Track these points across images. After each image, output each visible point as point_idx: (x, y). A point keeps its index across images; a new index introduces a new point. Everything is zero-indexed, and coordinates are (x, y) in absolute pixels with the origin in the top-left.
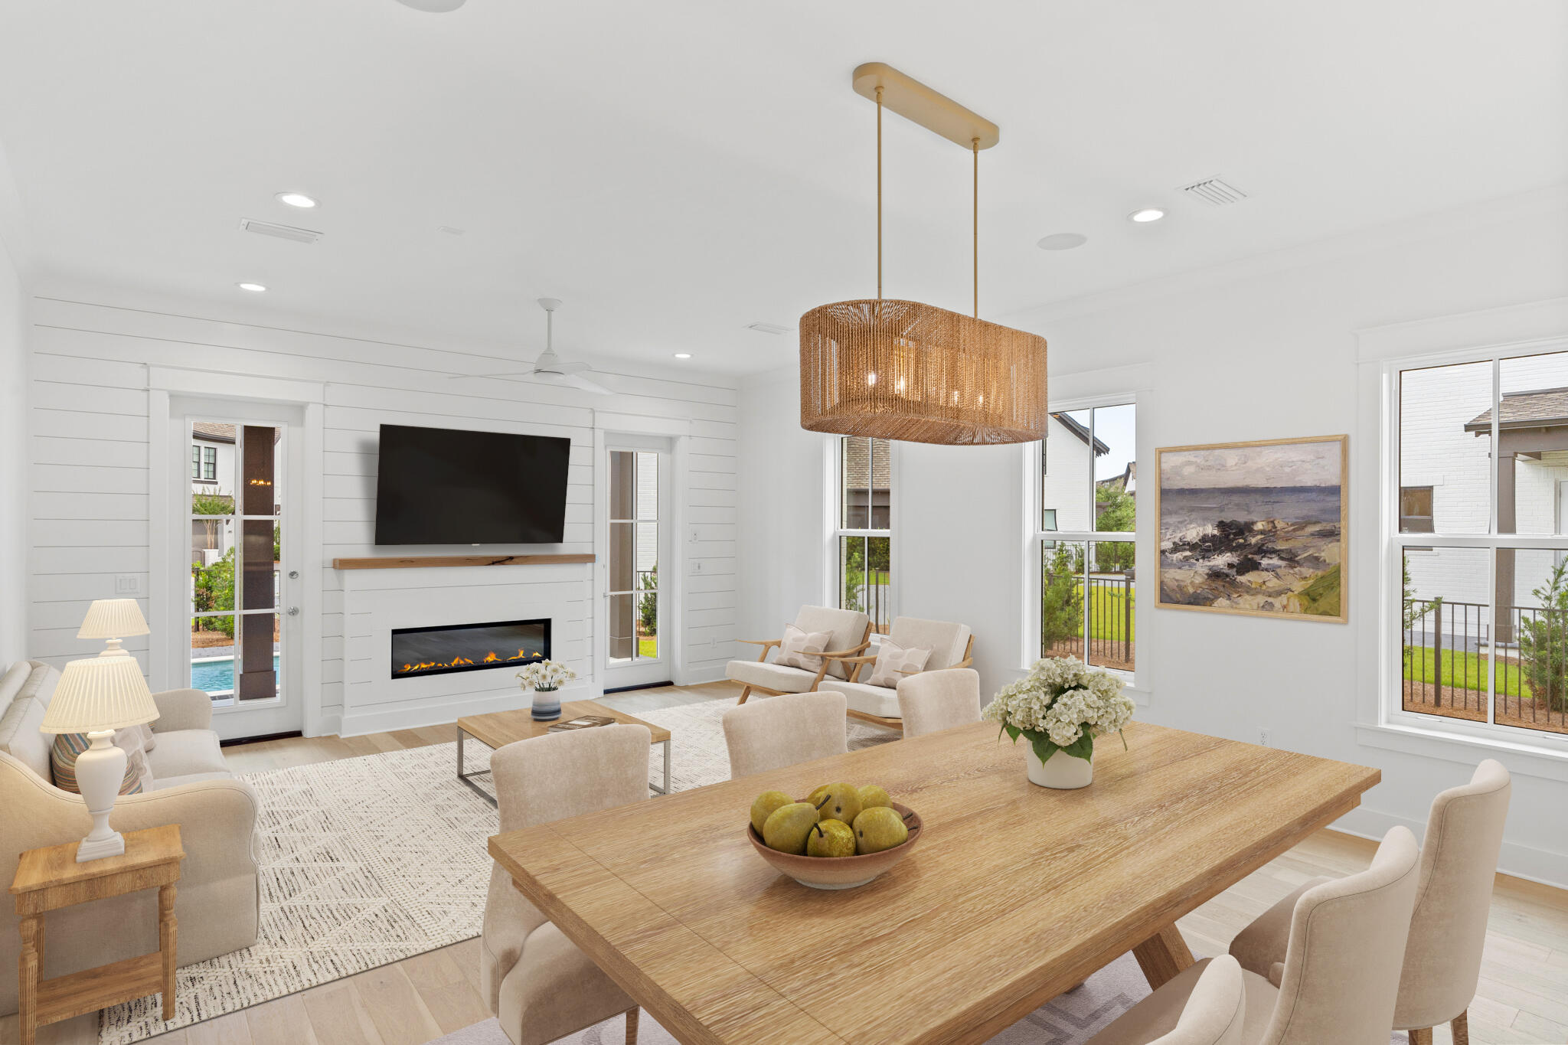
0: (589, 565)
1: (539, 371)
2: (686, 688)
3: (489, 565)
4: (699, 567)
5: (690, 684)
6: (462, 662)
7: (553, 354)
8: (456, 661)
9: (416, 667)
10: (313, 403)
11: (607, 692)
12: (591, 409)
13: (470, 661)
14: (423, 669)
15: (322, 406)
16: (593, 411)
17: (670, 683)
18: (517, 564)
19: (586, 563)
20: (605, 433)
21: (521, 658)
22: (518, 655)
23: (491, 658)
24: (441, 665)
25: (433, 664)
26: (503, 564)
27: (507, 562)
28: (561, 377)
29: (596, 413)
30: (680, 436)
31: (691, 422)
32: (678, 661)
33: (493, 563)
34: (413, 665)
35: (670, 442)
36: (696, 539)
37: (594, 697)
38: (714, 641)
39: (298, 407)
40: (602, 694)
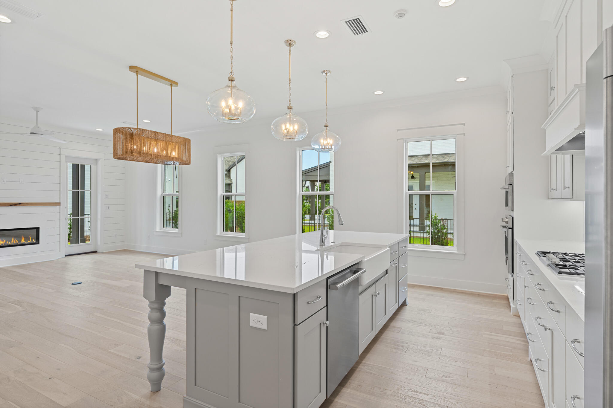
0: (58, 207)
1: (32, 133)
2: (103, 253)
3: (9, 206)
4: (109, 208)
7: (39, 128)
11: (66, 256)
12: (59, 147)
16: (60, 148)
17: (96, 252)
18: (23, 206)
19: (56, 206)
20: (65, 156)
26: (16, 206)
27: (18, 205)
28: (42, 136)
29: (61, 149)
31: (105, 154)
32: (99, 243)
33: (11, 205)
35: (96, 160)
36: (107, 197)
37: (60, 258)
38: (115, 235)
40: (64, 256)
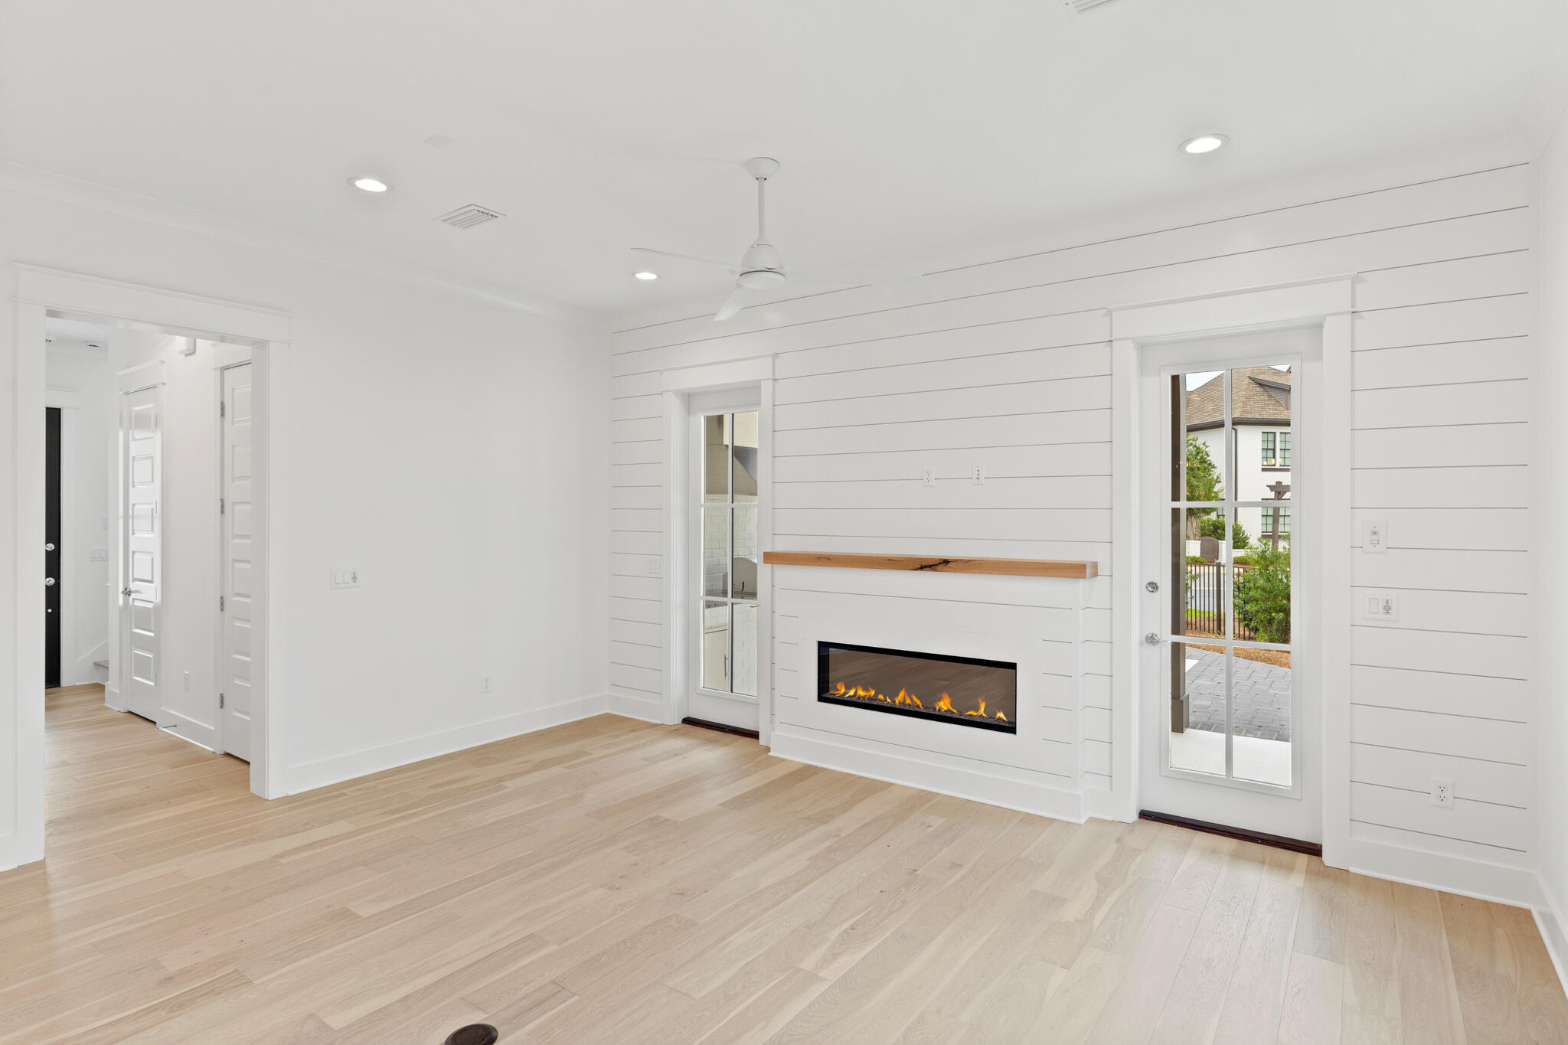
0: (1085, 582)
3: (916, 569)
5: (1352, 869)
8: (901, 698)
9: (852, 693)
10: (763, 380)
11: (1145, 815)
12: (1106, 308)
13: (919, 703)
15: (772, 381)
17: (1317, 852)
18: (955, 570)
19: (1075, 577)
21: (981, 716)
22: (977, 709)
23: (944, 705)
26: (935, 570)
27: (940, 567)
29: (1115, 314)
30: (1329, 315)
33: (922, 568)
36: (1375, 544)
37: (1110, 818)
39: (755, 387)
40: (1133, 816)
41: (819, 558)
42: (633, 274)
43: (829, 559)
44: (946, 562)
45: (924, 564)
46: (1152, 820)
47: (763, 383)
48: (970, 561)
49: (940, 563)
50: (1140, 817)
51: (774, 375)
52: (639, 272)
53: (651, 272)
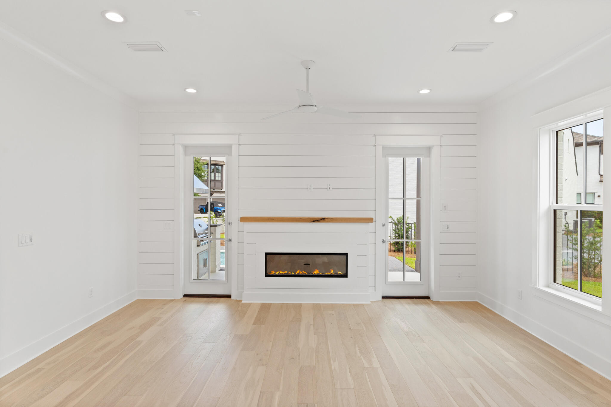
0: (372, 224)
2: (437, 303)
3: (312, 222)
4: (448, 227)
5: (440, 301)
6: (301, 273)
8: (298, 272)
9: (278, 273)
10: (234, 144)
11: (383, 297)
12: (374, 134)
13: (305, 273)
14: (281, 273)
15: (238, 145)
16: (375, 136)
17: (428, 298)
18: (328, 222)
19: (369, 223)
20: (383, 148)
21: (332, 273)
22: (330, 271)
23: (316, 272)
24: (290, 273)
25: (286, 272)
26: (319, 222)
27: (321, 221)
29: (377, 137)
30: (434, 146)
31: (441, 136)
32: (433, 284)
33: (314, 221)
34: (276, 272)
35: (429, 149)
36: (445, 210)
37: (375, 300)
38: (459, 274)
39: (230, 147)
40: (381, 299)
41: (268, 219)
42: (185, 89)
43: (273, 219)
44: (324, 219)
45: (315, 220)
46: (385, 298)
47: (233, 145)
48: (333, 218)
49: (321, 219)
50: (382, 298)
51: (239, 143)
52: (188, 88)
53: (195, 89)
